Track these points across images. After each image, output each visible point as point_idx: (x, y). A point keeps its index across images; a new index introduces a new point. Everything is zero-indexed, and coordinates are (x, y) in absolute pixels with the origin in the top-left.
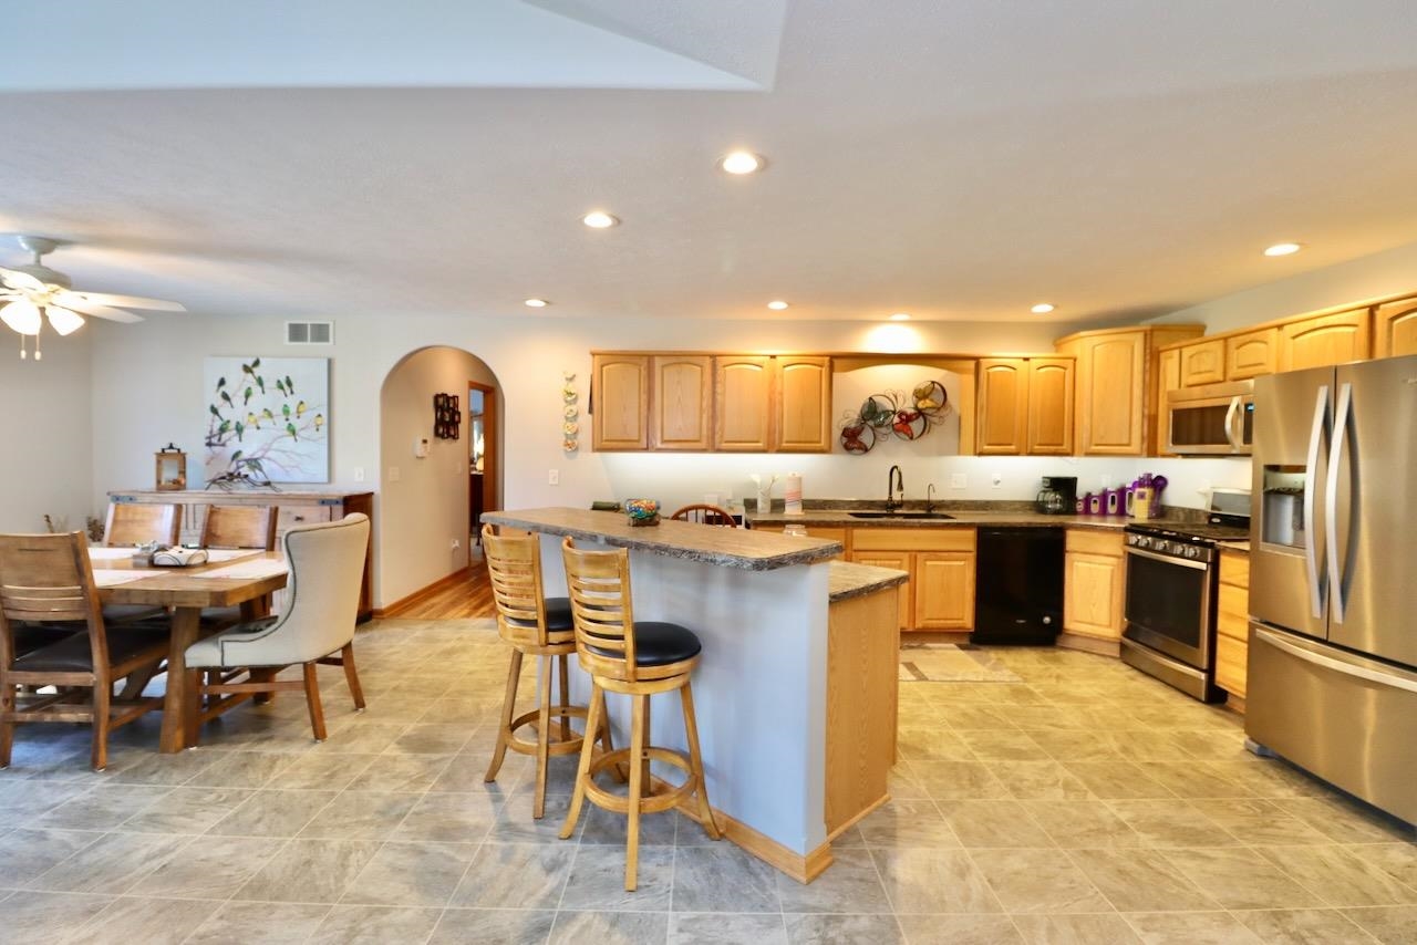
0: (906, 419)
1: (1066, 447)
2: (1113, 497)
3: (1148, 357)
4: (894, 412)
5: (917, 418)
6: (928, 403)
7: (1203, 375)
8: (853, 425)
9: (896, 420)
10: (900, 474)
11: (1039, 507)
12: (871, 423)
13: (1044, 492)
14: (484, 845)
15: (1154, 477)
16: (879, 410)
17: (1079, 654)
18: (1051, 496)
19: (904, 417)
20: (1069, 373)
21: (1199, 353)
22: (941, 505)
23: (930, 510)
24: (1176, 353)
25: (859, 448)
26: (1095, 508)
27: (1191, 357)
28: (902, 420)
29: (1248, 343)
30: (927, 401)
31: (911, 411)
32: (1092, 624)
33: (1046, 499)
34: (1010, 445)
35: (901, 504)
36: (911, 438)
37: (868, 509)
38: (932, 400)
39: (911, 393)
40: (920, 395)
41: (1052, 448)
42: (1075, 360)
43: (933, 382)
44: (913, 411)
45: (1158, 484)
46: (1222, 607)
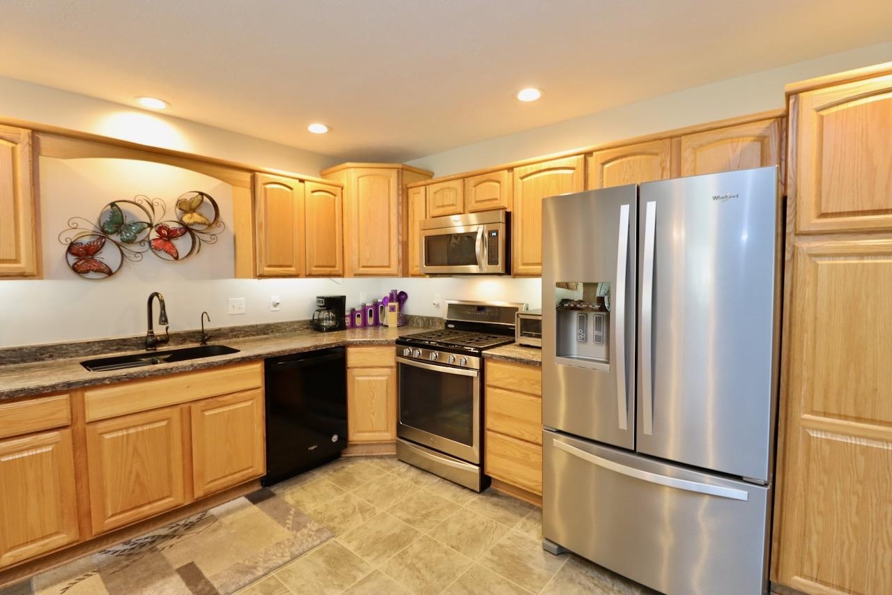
0: (167, 235)
1: (338, 269)
2: (371, 311)
3: (400, 192)
4: (150, 225)
5: (183, 234)
6: (196, 217)
7: (447, 208)
8: (86, 240)
9: (154, 235)
10: (162, 302)
11: (315, 326)
12: (116, 238)
13: (319, 311)
15: (398, 292)
16: (127, 221)
17: (363, 461)
18: (324, 315)
19: (164, 232)
20: (338, 199)
21: (442, 189)
22: (219, 334)
23: (204, 341)
24: (422, 189)
25: (98, 271)
26: (358, 321)
27: (435, 193)
28: (162, 236)
29: (483, 182)
30: (195, 215)
31: (173, 226)
32: (372, 431)
33: (321, 317)
34: (291, 266)
35: (166, 340)
36: (177, 258)
37: (118, 350)
38: (201, 215)
39: (174, 203)
40: (185, 207)
41: (328, 270)
42: (342, 189)
43: (202, 194)
44: (177, 226)
45: (401, 298)
46: (489, 407)
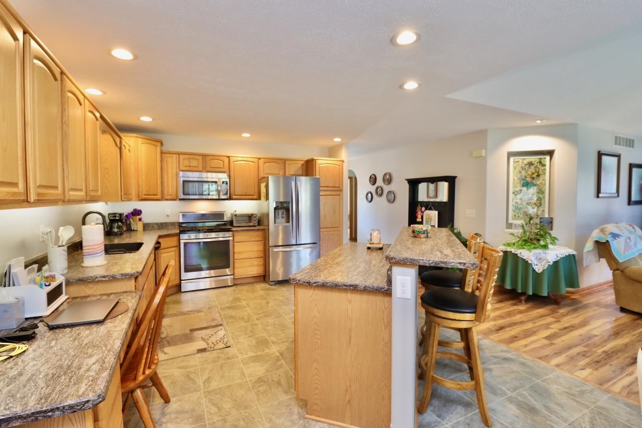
7: (192, 168)
14: (512, 392)
21: (189, 158)
24: (176, 156)
27: (184, 159)
29: (214, 159)
46: (236, 250)
